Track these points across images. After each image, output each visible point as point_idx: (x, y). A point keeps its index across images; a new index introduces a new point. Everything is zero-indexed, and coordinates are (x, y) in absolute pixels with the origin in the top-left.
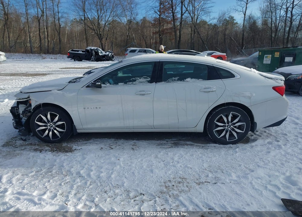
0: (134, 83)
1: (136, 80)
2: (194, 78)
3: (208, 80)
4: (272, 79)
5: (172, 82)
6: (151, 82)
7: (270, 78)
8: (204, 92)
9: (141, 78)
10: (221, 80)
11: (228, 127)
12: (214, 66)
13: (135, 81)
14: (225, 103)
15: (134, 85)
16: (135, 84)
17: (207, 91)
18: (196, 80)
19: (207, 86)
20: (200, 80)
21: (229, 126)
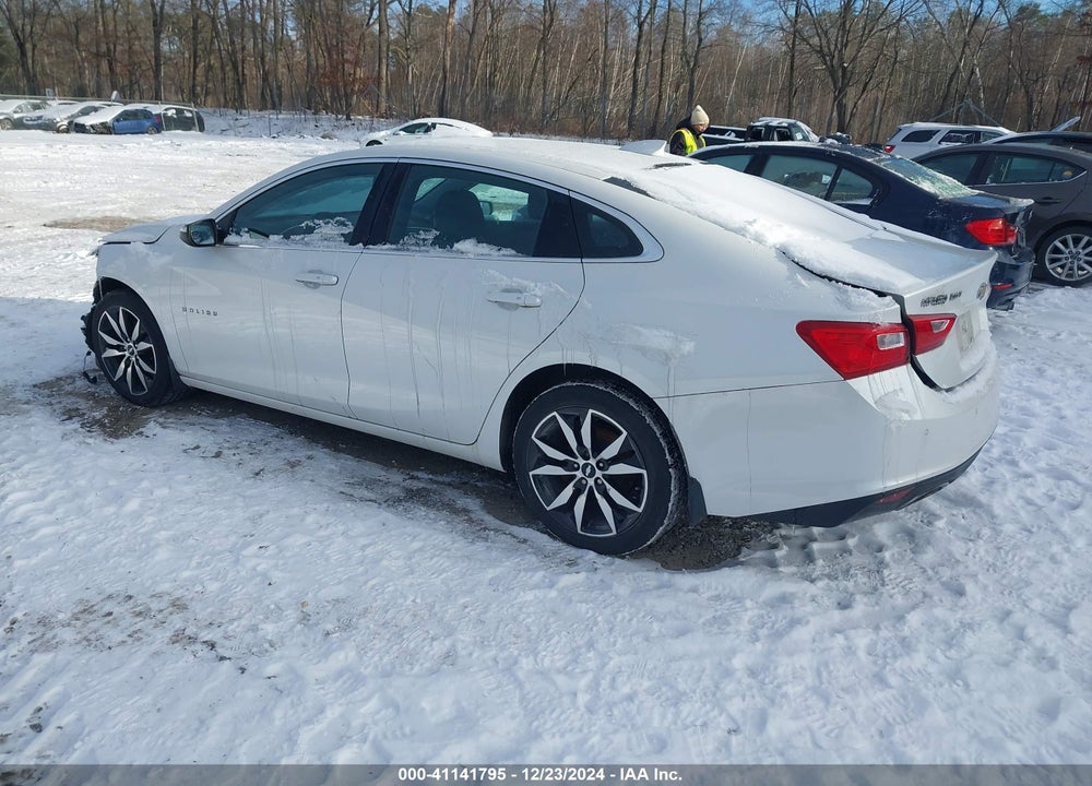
0: (308, 238)
1: (314, 228)
2: (489, 243)
3: (533, 256)
4: (830, 279)
5: (414, 248)
6: (352, 240)
7: (823, 277)
8: (501, 304)
9: (328, 223)
10: (579, 260)
11: (584, 473)
12: (572, 195)
13: (310, 230)
14: (561, 365)
15: (305, 248)
16: (307, 244)
17: (511, 303)
18: (492, 252)
19: (516, 282)
20: (505, 251)
21: (588, 470)
